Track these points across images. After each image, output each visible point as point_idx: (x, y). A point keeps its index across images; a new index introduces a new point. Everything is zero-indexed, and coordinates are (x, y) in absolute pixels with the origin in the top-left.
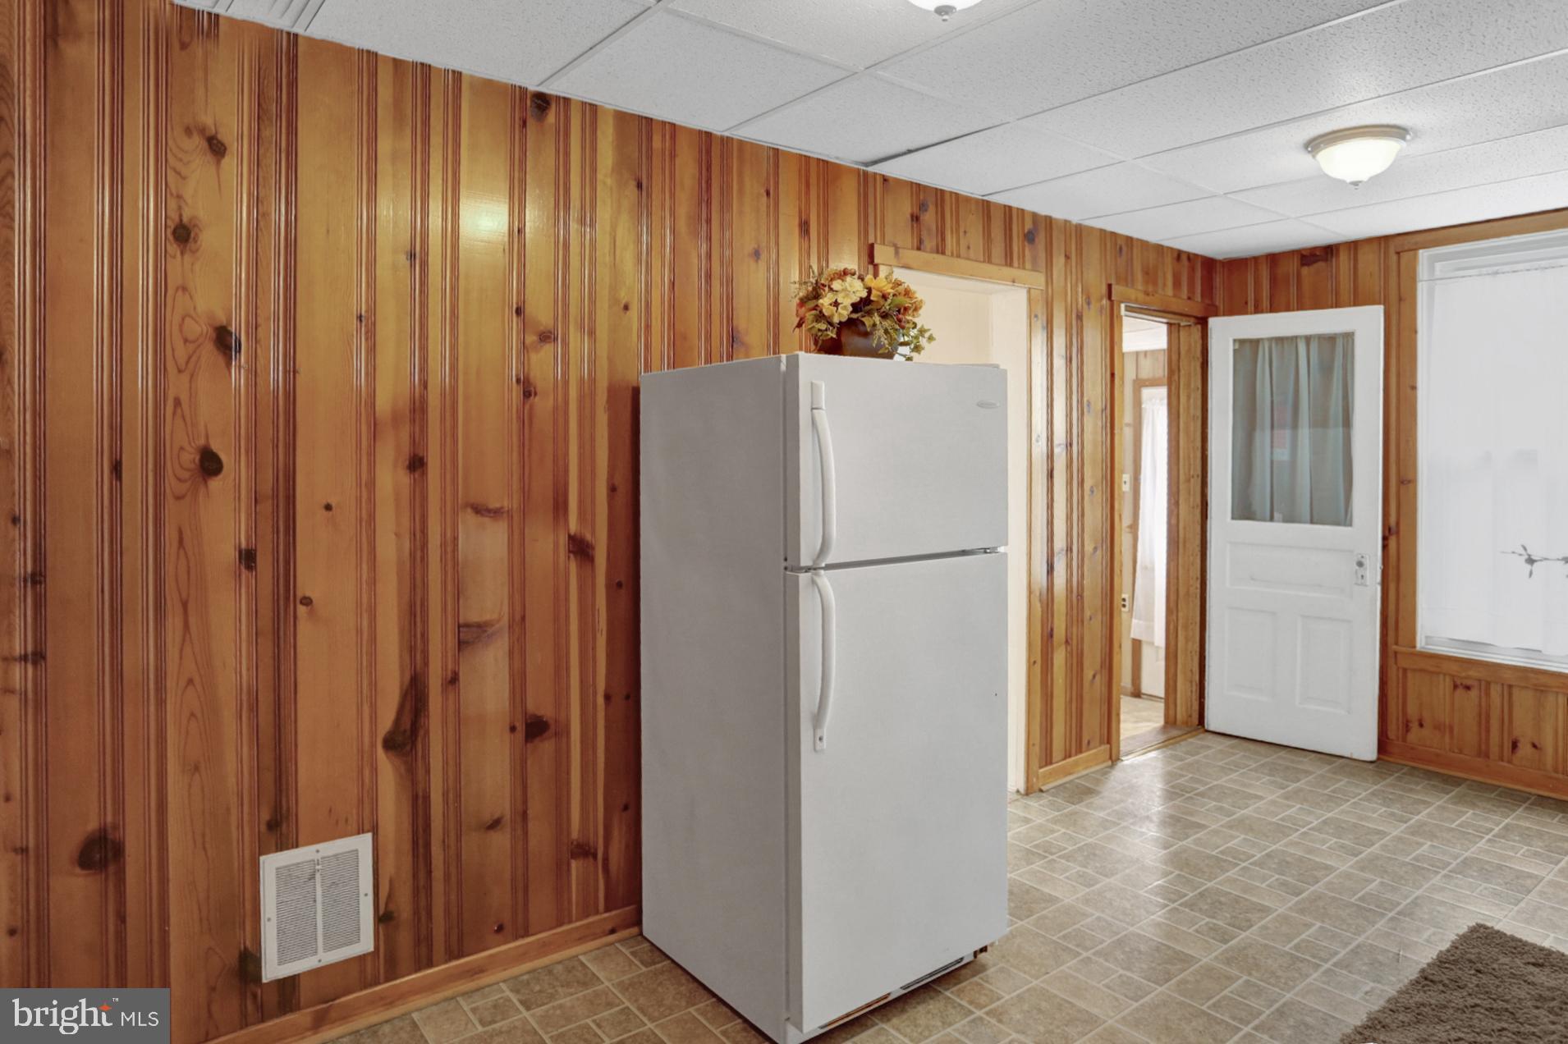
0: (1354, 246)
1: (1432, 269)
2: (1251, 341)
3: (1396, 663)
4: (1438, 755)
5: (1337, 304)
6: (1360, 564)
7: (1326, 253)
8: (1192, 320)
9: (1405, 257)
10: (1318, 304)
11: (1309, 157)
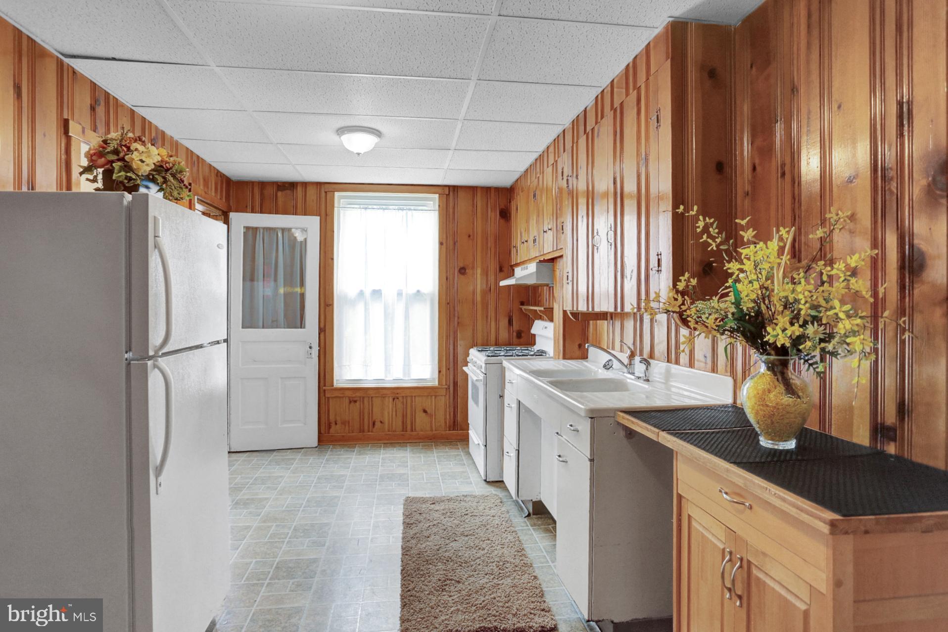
0: (305, 184)
1: (339, 202)
2: (253, 228)
3: (325, 395)
4: (343, 436)
5: (295, 213)
6: (310, 348)
7: (290, 186)
8: (220, 213)
9: (329, 195)
10: (285, 212)
11: (338, 137)
